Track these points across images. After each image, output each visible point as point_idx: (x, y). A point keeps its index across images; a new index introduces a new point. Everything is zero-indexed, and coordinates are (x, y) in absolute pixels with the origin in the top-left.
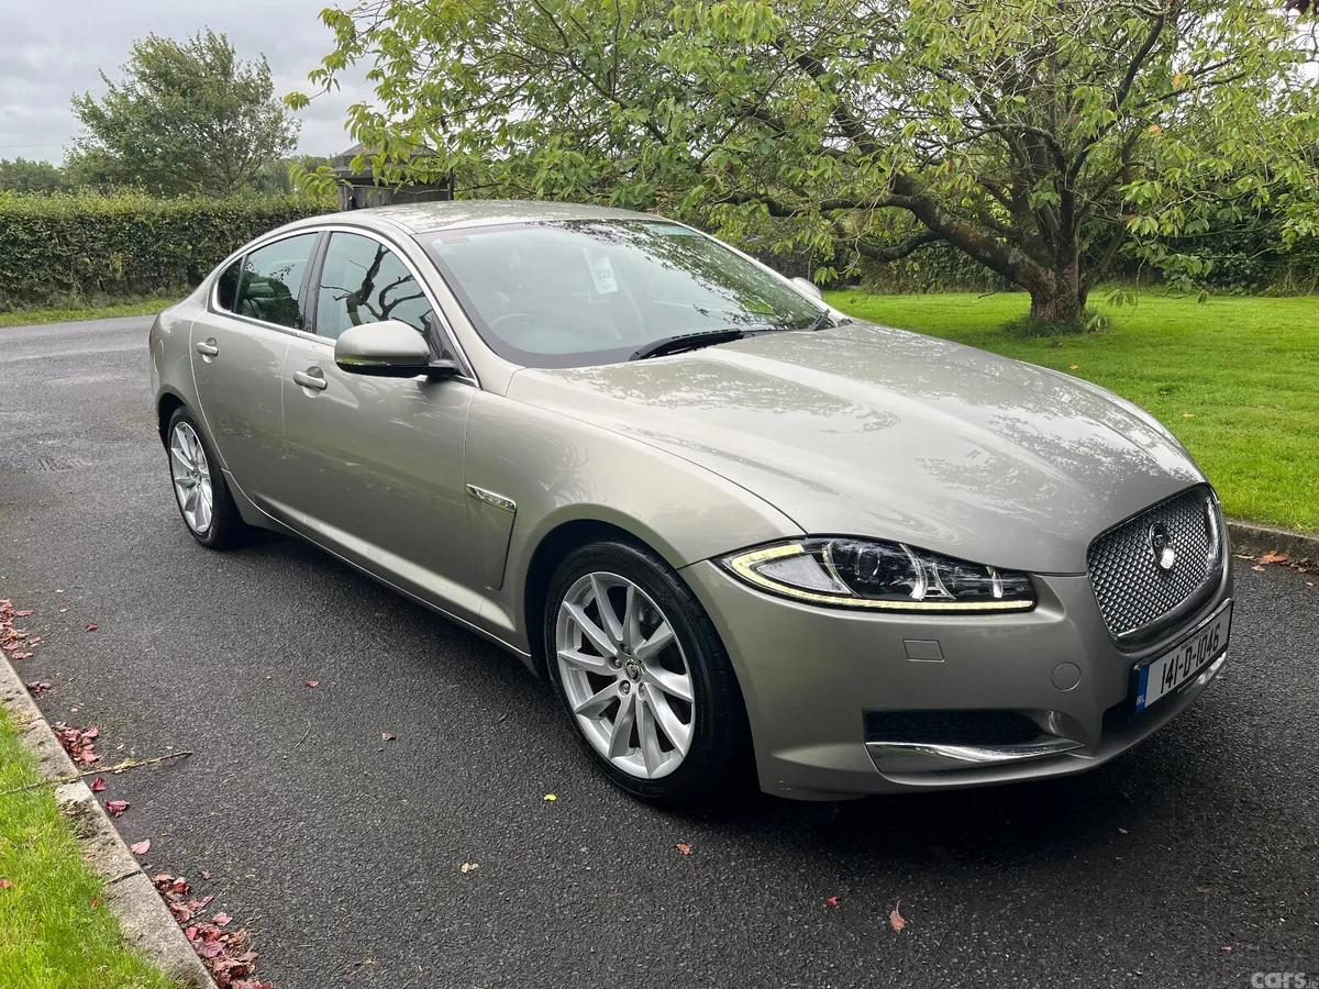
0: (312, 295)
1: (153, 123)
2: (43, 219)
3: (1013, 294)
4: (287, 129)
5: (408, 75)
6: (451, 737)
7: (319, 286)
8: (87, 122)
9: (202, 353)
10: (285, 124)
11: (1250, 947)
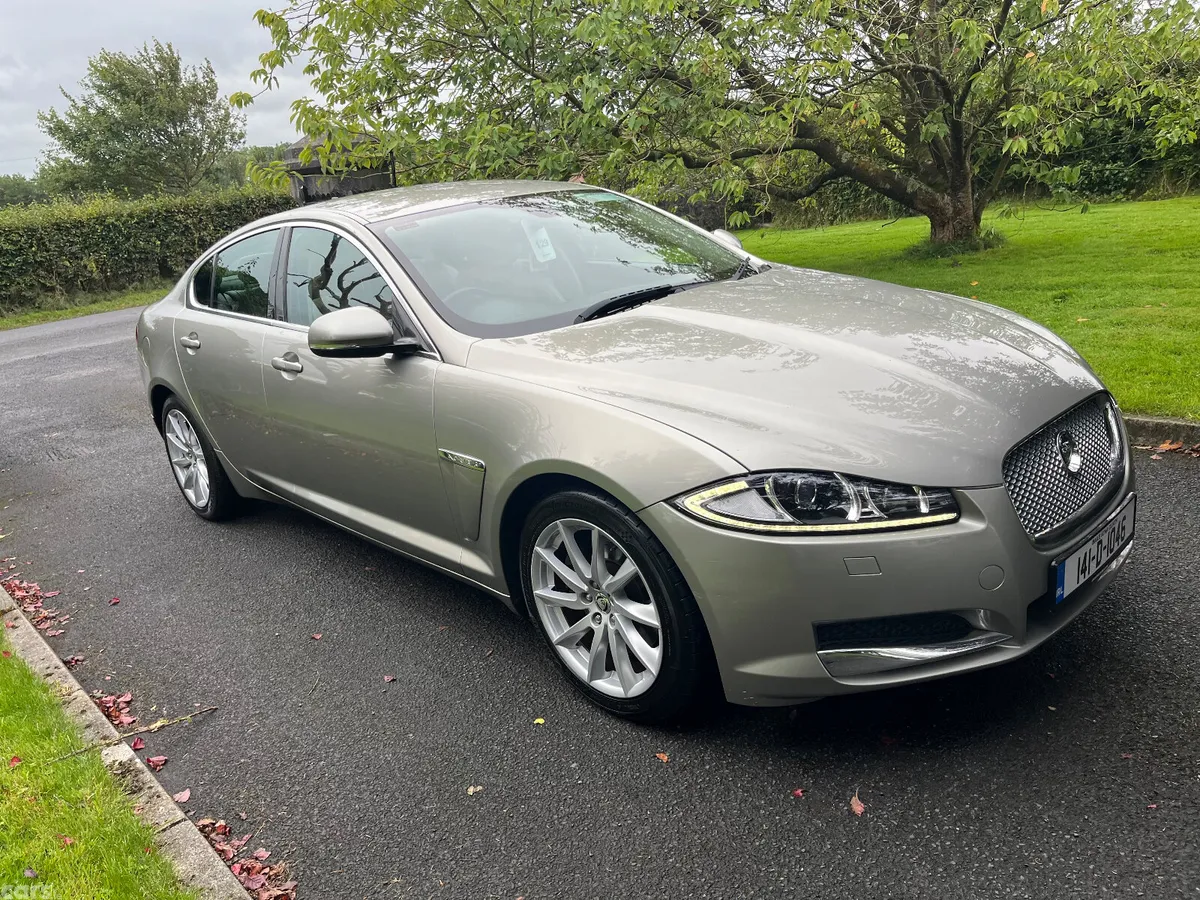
0: (280, 283)
1: (114, 131)
2: (24, 229)
3: (914, 218)
4: (234, 125)
5: (343, 67)
6: (446, 675)
7: (286, 273)
8: (54, 135)
9: (186, 346)
10: (232, 121)
11: (1173, 803)
